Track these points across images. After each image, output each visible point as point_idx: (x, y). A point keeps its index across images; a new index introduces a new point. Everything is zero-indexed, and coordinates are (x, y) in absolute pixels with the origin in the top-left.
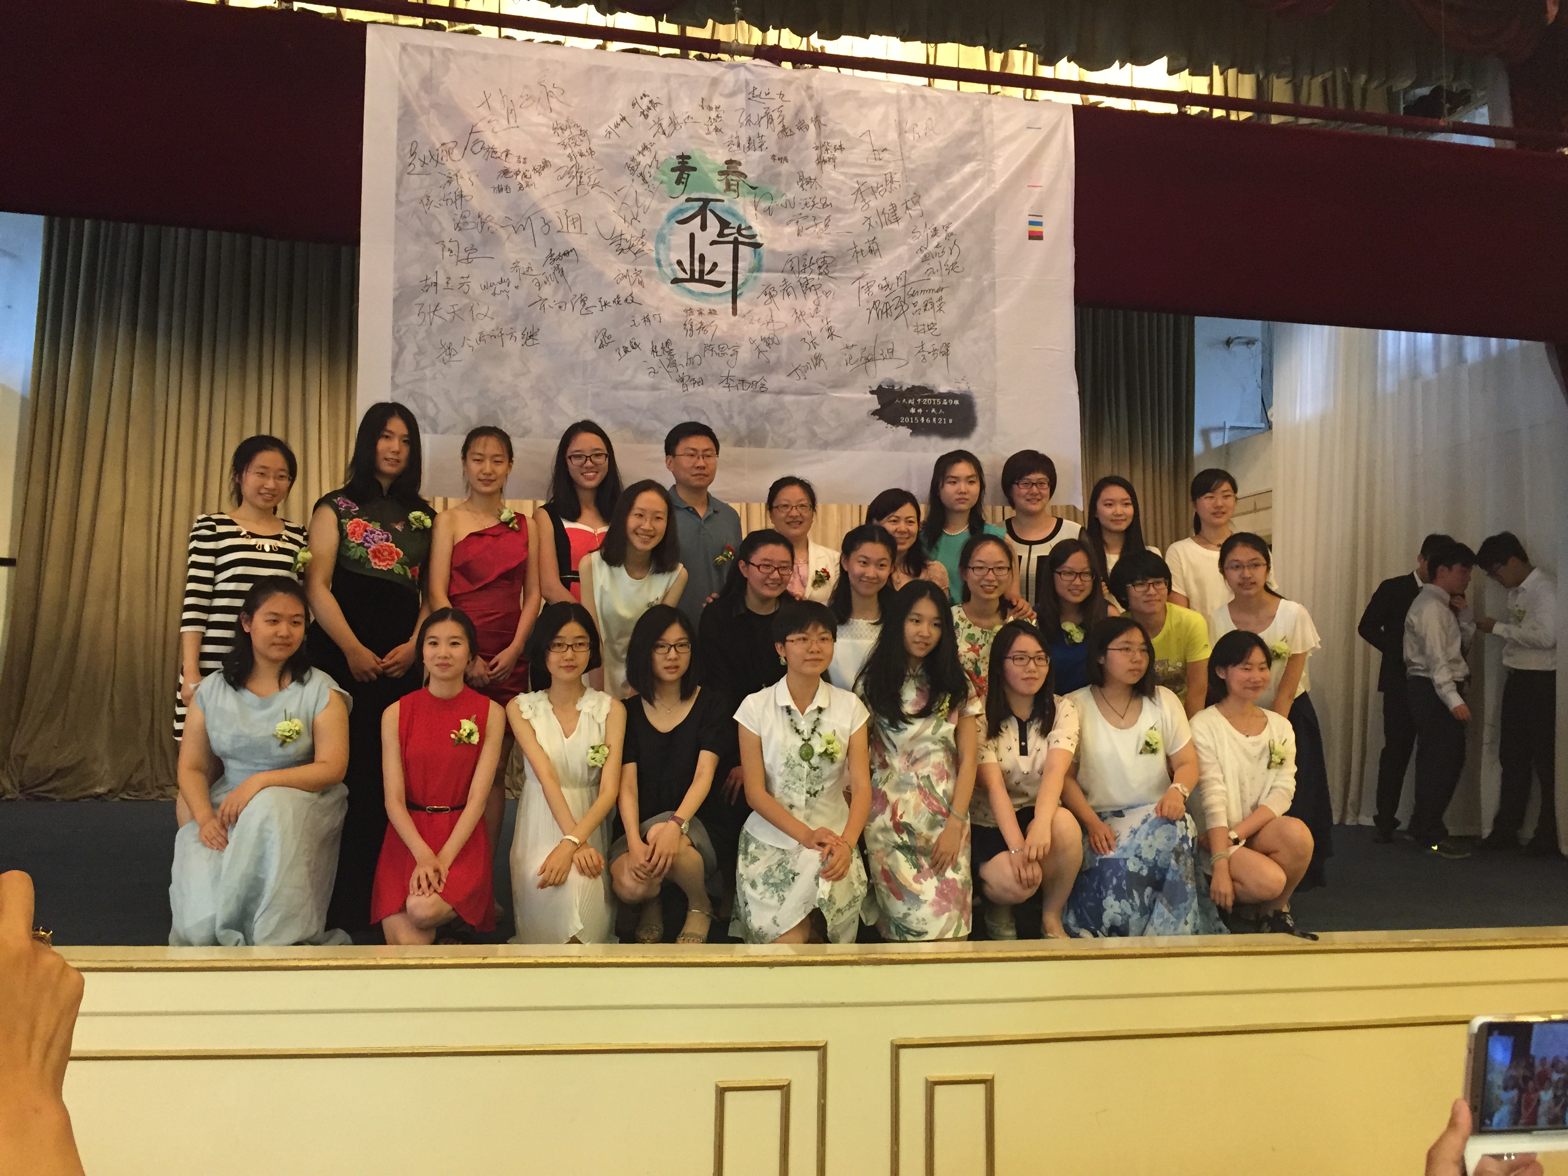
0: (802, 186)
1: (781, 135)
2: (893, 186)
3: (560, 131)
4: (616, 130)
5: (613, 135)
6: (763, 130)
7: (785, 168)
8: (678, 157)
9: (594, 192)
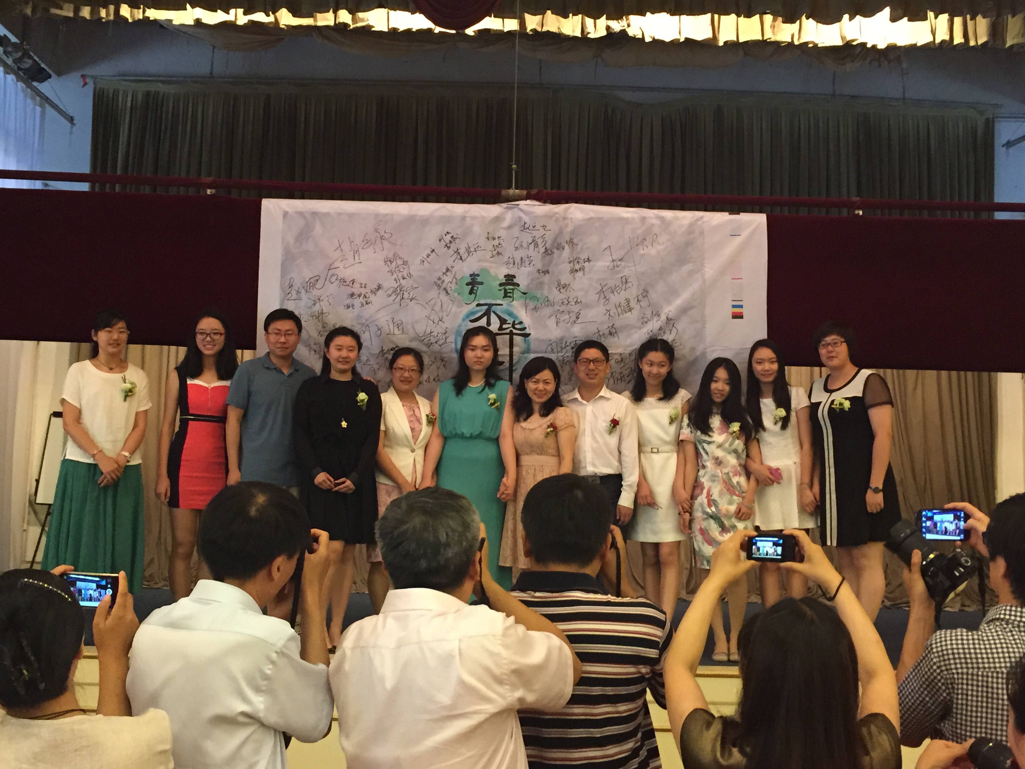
0: (559, 290)
1: (544, 254)
2: (627, 286)
3: (389, 263)
4: (428, 259)
5: (426, 262)
6: (531, 251)
7: (547, 278)
8: (471, 275)
9: (412, 304)
